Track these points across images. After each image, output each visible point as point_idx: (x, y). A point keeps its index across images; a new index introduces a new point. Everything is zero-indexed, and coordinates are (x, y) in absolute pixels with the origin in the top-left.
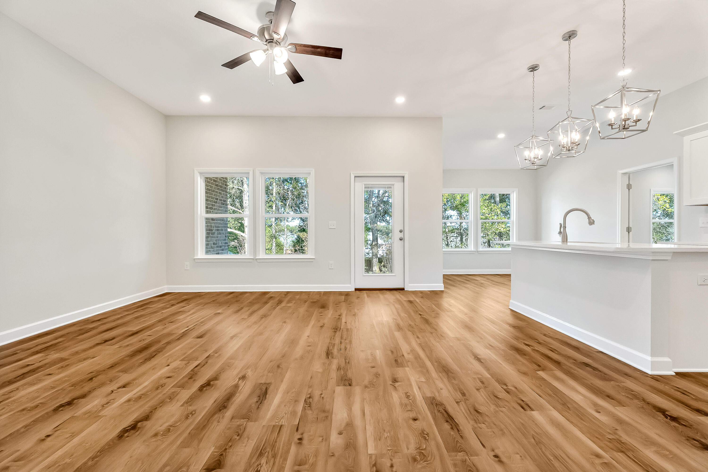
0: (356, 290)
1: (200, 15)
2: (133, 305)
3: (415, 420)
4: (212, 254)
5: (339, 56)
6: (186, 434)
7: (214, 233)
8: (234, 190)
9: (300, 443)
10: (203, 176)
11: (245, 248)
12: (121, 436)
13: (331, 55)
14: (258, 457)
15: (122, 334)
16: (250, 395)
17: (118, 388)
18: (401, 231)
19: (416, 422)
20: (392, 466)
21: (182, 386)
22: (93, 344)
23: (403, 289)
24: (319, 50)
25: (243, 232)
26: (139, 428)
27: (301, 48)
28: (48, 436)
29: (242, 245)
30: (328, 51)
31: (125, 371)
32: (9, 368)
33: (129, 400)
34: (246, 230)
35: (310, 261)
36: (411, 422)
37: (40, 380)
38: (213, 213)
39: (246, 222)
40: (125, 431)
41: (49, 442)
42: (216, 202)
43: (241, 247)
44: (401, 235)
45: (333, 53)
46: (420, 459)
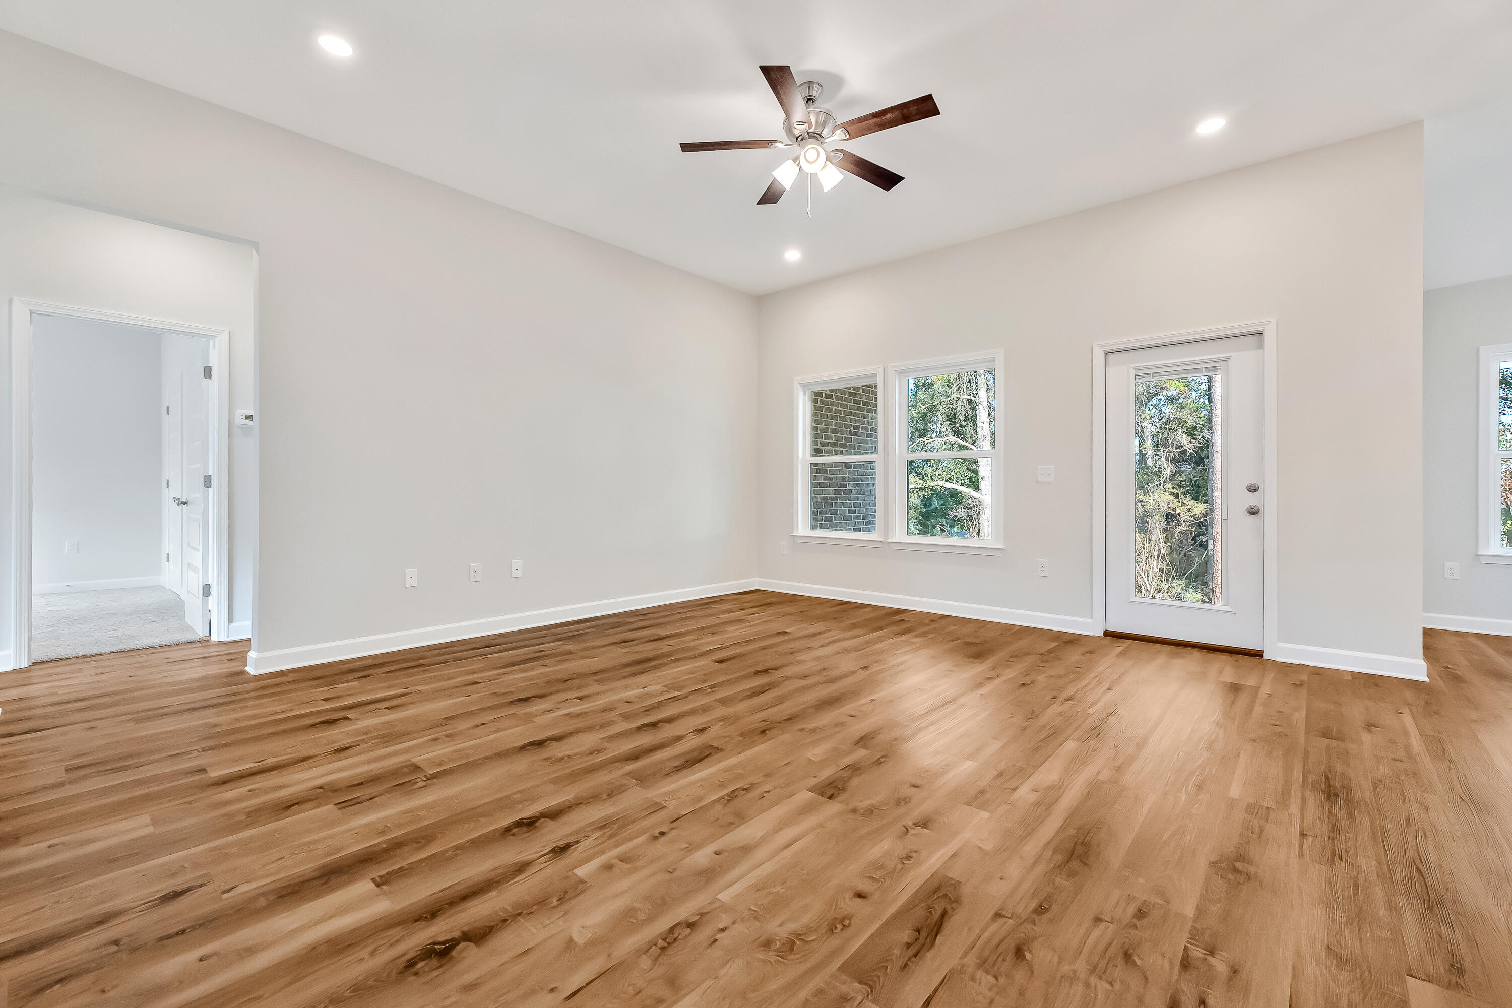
0: (1107, 634)
1: (687, 147)
2: (700, 601)
3: (860, 895)
4: (846, 530)
5: (933, 111)
6: (568, 771)
7: (850, 492)
8: (960, 403)
9: (656, 838)
10: (809, 389)
11: (979, 523)
12: (523, 748)
13: (916, 115)
14: (595, 829)
15: (645, 638)
16: (680, 755)
17: (574, 698)
18: (1253, 489)
19: (859, 900)
20: (722, 930)
21: (626, 717)
22: (607, 643)
23: (1258, 654)
24: (888, 116)
25: (977, 488)
26: (544, 745)
27: (855, 126)
28: (484, 724)
29: (973, 515)
30: (905, 111)
31: (599, 682)
32: (524, 651)
33: (568, 714)
34: (983, 485)
35: (990, 555)
36: (848, 895)
37: (533, 669)
38: (847, 453)
39: (985, 469)
40: (532, 744)
41: (476, 730)
42: (855, 434)
43: (971, 520)
44: (1253, 500)
45: (918, 110)
46: (778, 949)
